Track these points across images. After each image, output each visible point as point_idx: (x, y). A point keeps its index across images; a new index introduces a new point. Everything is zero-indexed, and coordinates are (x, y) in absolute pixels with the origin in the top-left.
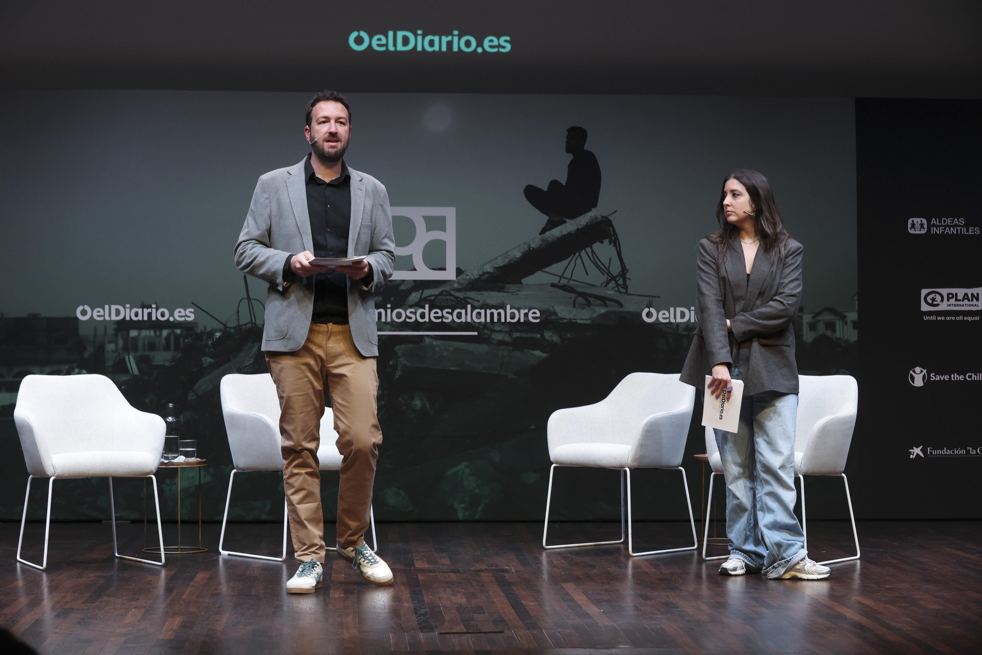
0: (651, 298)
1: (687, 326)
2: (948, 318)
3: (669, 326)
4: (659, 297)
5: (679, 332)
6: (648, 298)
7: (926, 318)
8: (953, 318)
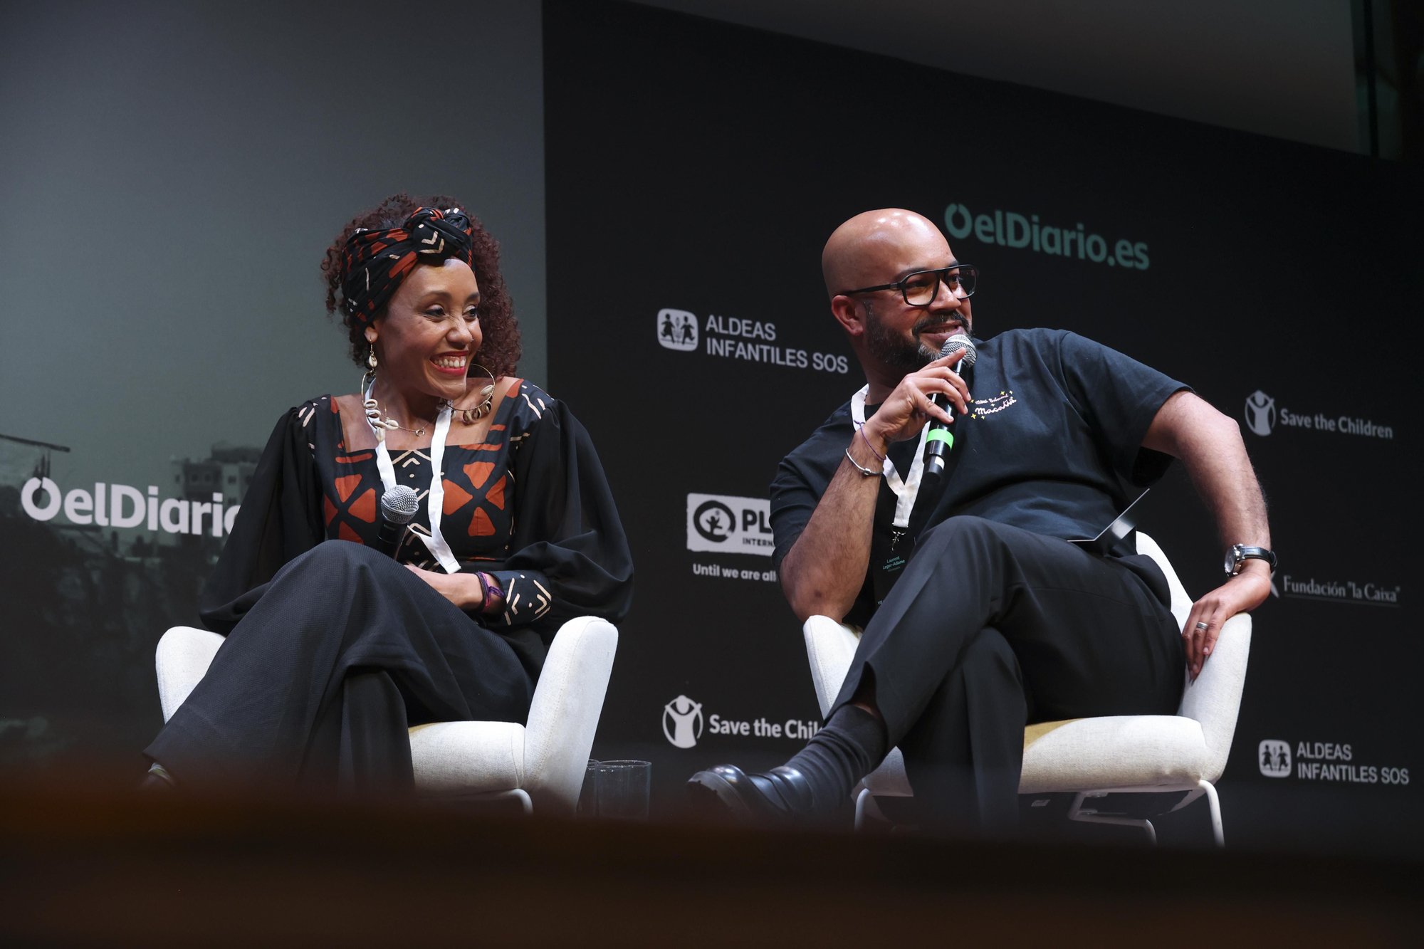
0: (46, 451)
1: (140, 539)
2: (746, 575)
3: (91, 534)
4: (67, 450)
5: (118, 556)
6: (36, 449)
7: (699, 570)
8: (756, 575)
